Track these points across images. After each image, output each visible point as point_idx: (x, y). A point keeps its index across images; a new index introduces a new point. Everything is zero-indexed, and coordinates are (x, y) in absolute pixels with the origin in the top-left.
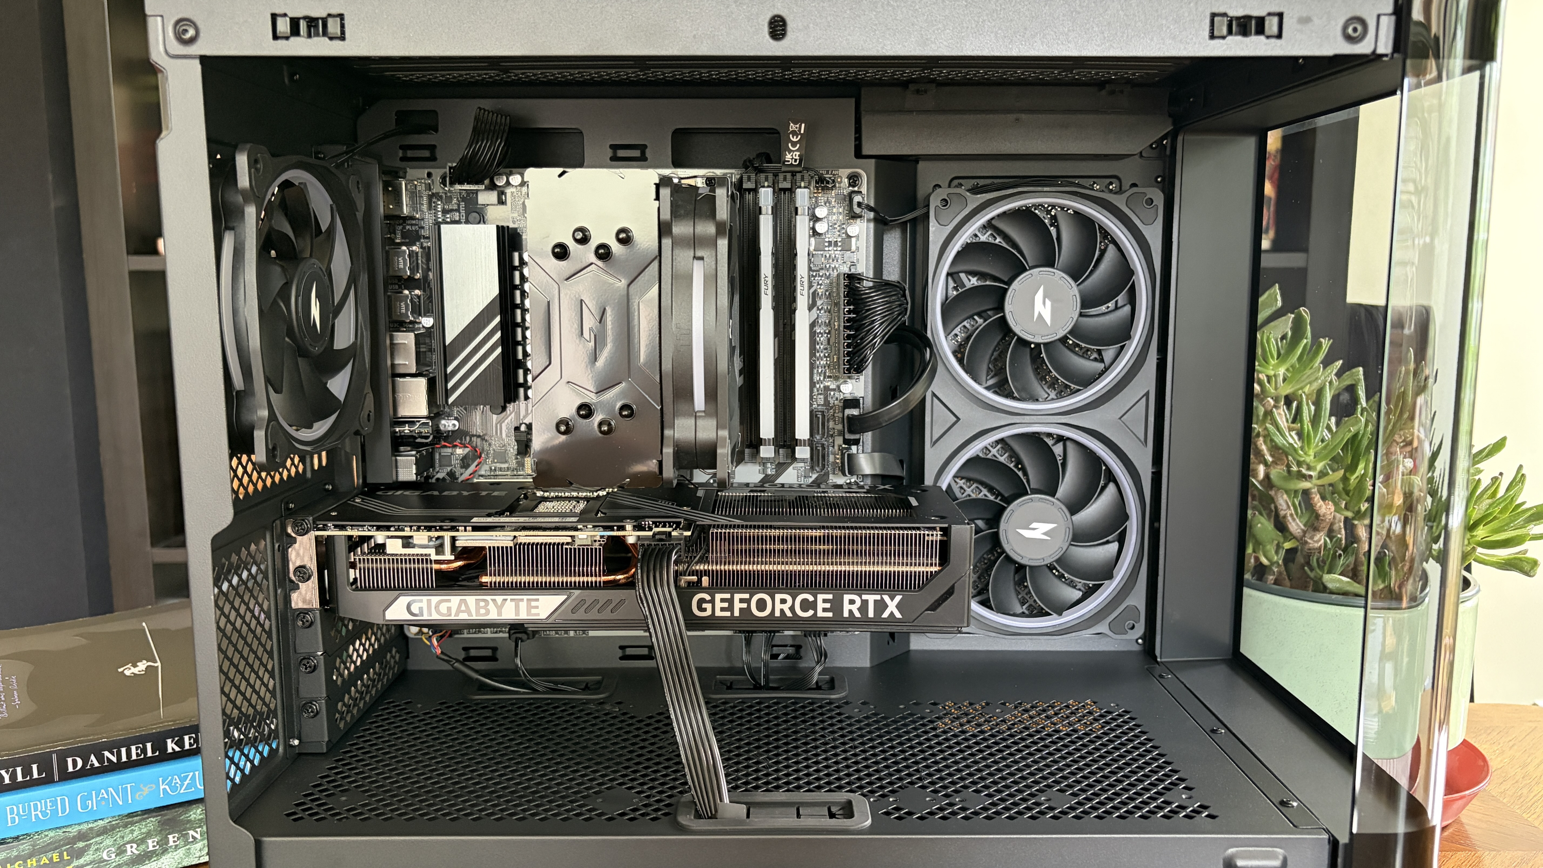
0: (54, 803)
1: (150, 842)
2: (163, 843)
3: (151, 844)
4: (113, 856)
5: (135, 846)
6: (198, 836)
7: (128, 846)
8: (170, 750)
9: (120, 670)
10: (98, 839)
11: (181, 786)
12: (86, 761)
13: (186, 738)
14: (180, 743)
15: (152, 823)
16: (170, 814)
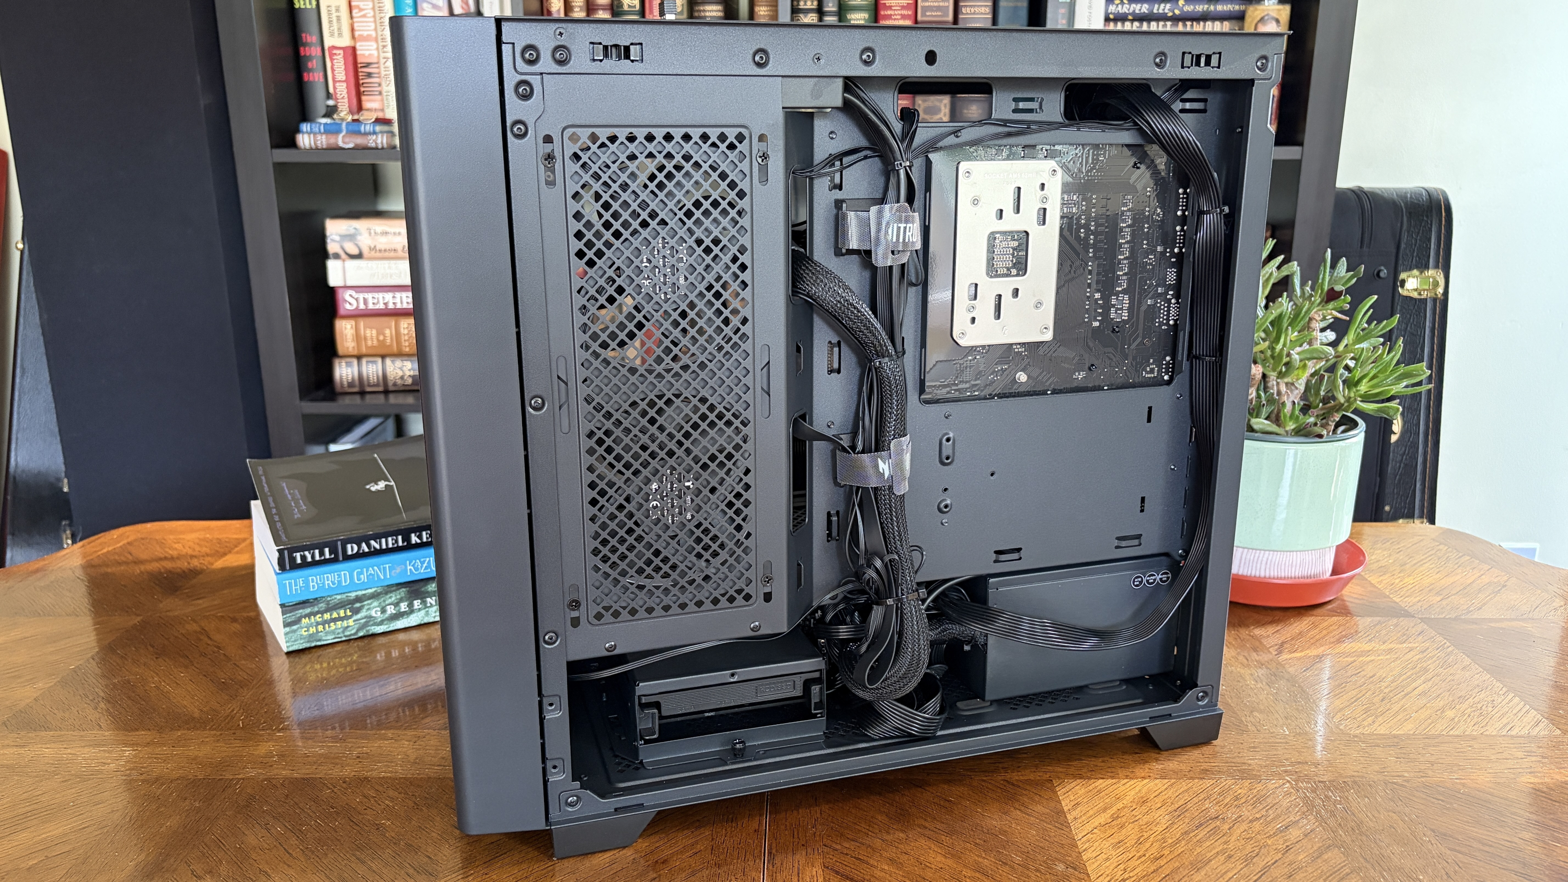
0: (339, 576)
1: (402, 604)
2: (411, 605)
3: (404, 607)
4: (379, 613)
5: (393, 607)
8: (413, 542)
9: (367, 487)
10: (369, 602)
11: (421, 567)
12: (359, 547)
13: (424, 533)
14: (420, 537)
15: (403, 592)
16: (416, 587)
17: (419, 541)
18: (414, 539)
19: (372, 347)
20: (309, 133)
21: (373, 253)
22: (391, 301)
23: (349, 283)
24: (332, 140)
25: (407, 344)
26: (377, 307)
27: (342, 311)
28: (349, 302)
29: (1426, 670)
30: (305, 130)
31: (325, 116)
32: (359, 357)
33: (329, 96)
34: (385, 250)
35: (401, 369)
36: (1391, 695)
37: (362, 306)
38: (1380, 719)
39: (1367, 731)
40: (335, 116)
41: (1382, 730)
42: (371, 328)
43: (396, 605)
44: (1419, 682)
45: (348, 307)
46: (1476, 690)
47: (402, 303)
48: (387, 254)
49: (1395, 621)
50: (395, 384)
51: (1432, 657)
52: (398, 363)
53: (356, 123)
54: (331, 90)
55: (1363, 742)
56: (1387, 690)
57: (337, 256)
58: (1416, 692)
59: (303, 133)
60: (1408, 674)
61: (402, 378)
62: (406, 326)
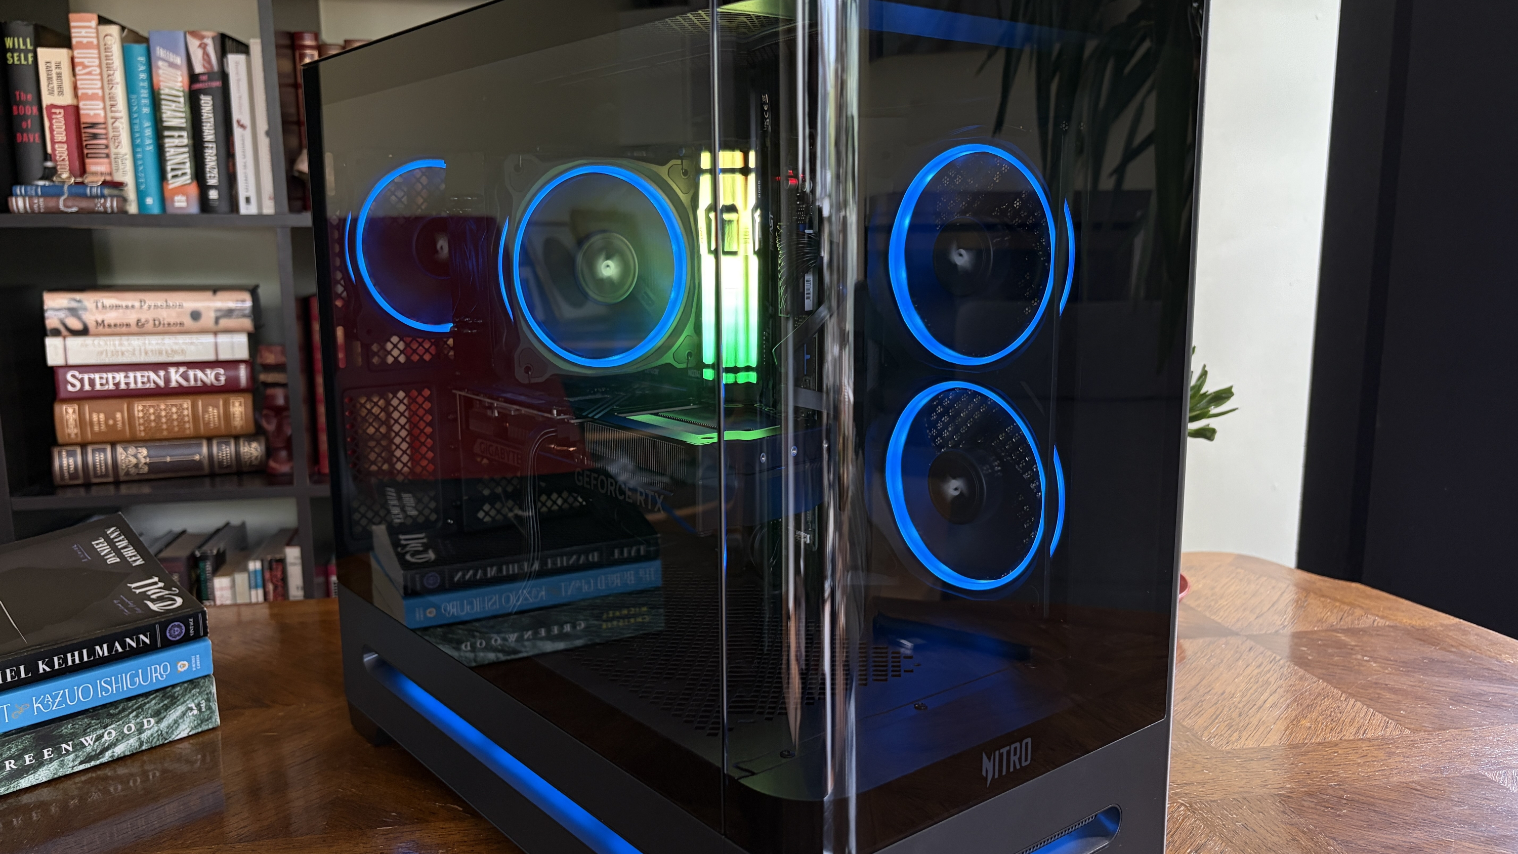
1: (26, 757)
2: (39, 757)
3: (29, 759)
5: (13, 761)
6: (70, 749)
7: (7, 763)
8: (41, 671)
11: (53, 703)
13: (56, 659)
14: (50, 664)
15: (27, 740)
16: (43, 730)
17: (48, 669)
18: (42, 667)
19: (100, 432)
20: (24, 197)
21: (101, 328)
22: (123, 381)
23: (71, 362)
24: (52, 203)
25: (142, 428)
26: (106, 388)
27: (62, 395)
28: (73, 382)
29: (1267, 683)
30: (18, 192)
31: (42, 179)
32: (83, 446)
33: (46, 157)
34: (115, 325)
35: (135, 456)
36: (1246, 709)
37: (87, 387)
38: (1245, 733)
39: (1237, 746)
40: (54, 179)
41: (1250, 744)
42: (98, 413)
43: (18, 757)
44: (1266, 695)
45: (70, 388)
46: (1319, 698)
47: (136, 382)
48: (118, 330)
49: (1224, 640)
50: (127, 473)
51: (1269, 671)
52: (132, 450)
53: (81, 186)
54: (49, 150)
55: (1238, 758)
56: (1240, 705)
57: (56, 333)
58: (1268, 705)
59: (17, 196)
60: (1254, 688)
61: (136, 466)
62: (140, 408)
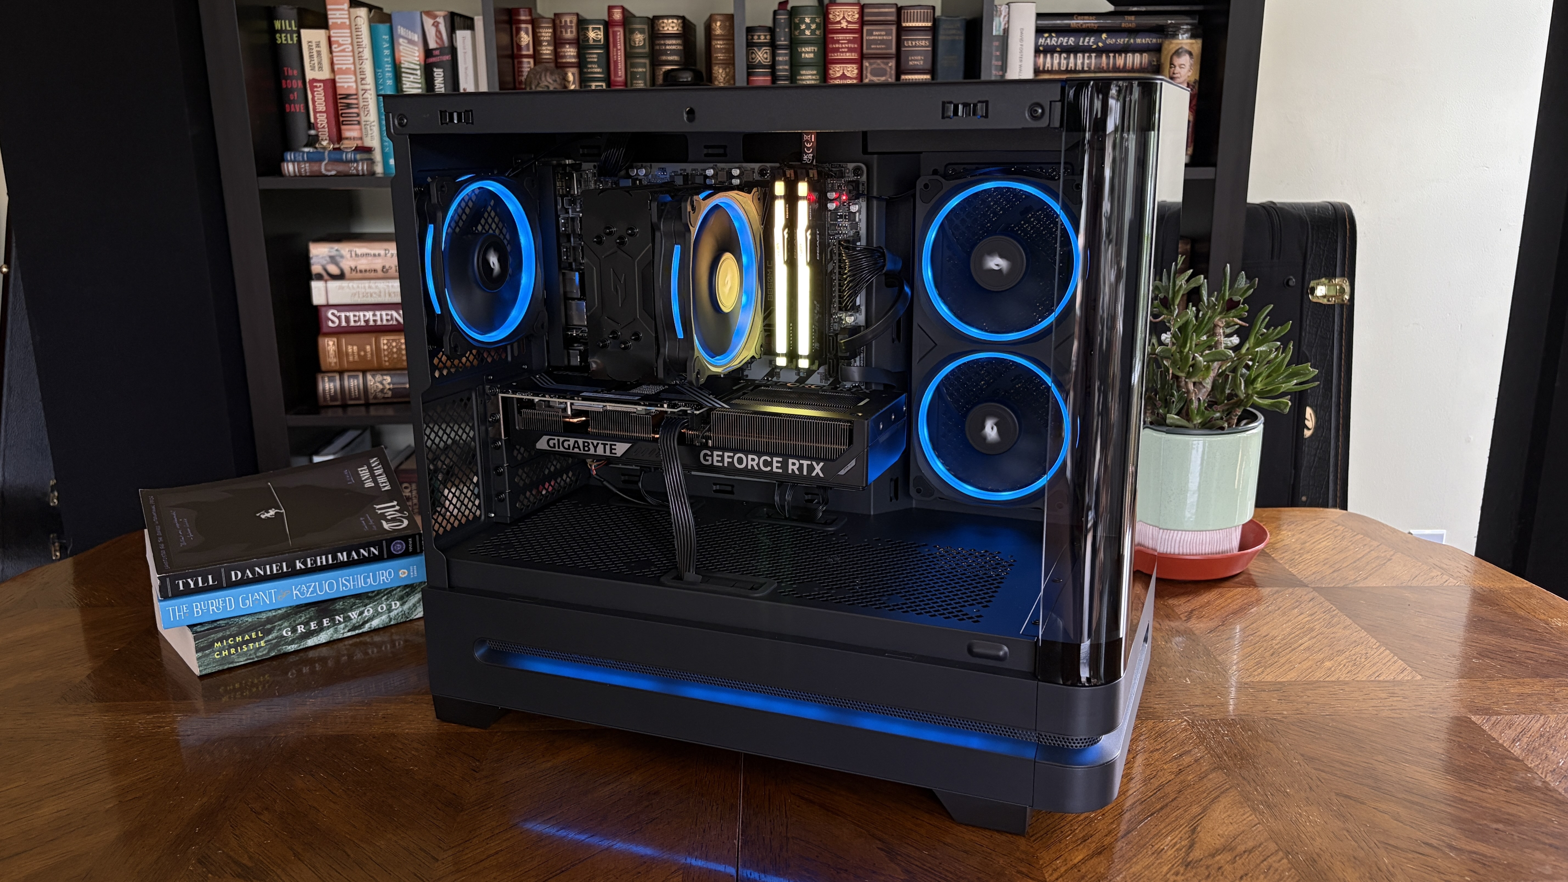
0: (224, 601)
1: (312, 623)
2: (320, 624)
3: (313, 625)
4: (290, 633)
5: (303, 626)
6: (342, 620)
7: (299, 627)
8: (298, 568)
9: (258, 515)
10: (280, 623)
11: (308, 592)
12: (243, 574)
13: (309, 560)
14: (305, 563)
15: (312, 611)
16: (324, 606)
17: (306, 566)
18: (299, 565)
19: (354, 362)
20: (293, 162)
21: (354, 273)
22: (371, 319)
23: (331, 302)
24: (315, 167)
25: (386, 359)
26: (358, 324)
27: (324, 329)
28: (331, 319)
29: (1312, 629)
30: (289, 158)
31: (307, 145)
32: (341, 373)
33: (310, 126)
34: (366, 271)
35: (381, 383)
37: (344, 324)
38: (1268, 670)
39: (1256, 679)
40: (317, 145)
42: (352, 345)
43: (306, 623)
44: (1305, 639)
45: (330, 324)
46: (1353, 645)
47: (381, 320)
48: (367, 275)
49: (1291, 590)
50: (375, 397)
52: (378, 377)
53: (338, 152)
54: (312, 119)
55: (1252, 688)
57: (319, 277)
59: (288, 161)
60: (1297, 633)
61: (382, 391)
62: (385, 342)
